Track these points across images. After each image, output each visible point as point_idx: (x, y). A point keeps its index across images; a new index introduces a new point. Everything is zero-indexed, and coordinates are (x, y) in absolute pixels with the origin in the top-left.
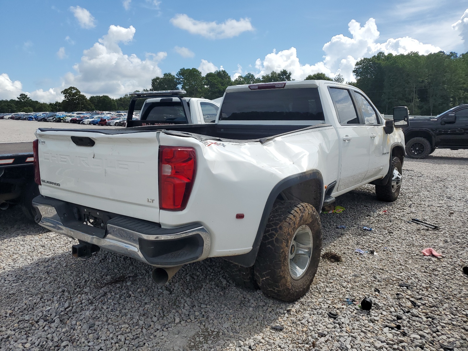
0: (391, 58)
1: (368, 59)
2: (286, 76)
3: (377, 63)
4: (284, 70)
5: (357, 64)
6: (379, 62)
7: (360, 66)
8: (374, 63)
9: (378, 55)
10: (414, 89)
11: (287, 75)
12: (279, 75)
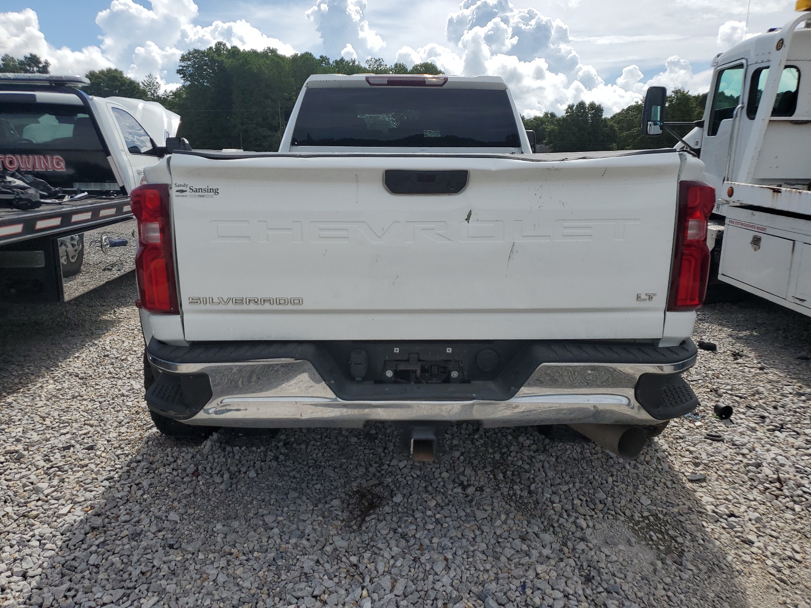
0: (238, 54)
1: (203, 53)
2: (38, 67)
3: (218, 62)
4: (31, 55)
5: (183, 59)
6: (219, 59)
7: (189, 63)
8: (212, 60)
9: (216, 46)
10: (279, 110)
11: (41, 65)
12: (21, 63)
